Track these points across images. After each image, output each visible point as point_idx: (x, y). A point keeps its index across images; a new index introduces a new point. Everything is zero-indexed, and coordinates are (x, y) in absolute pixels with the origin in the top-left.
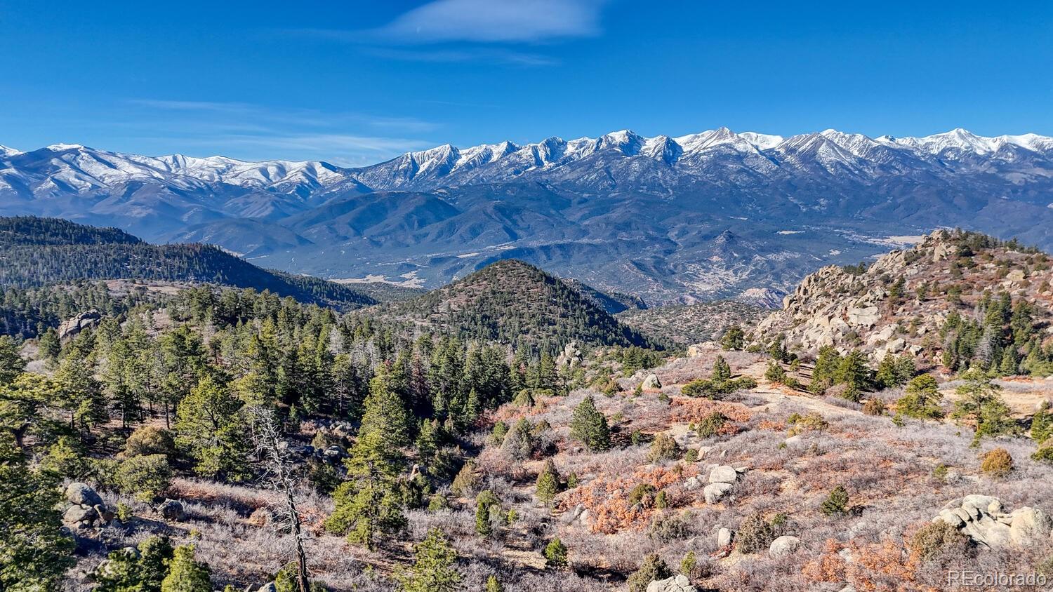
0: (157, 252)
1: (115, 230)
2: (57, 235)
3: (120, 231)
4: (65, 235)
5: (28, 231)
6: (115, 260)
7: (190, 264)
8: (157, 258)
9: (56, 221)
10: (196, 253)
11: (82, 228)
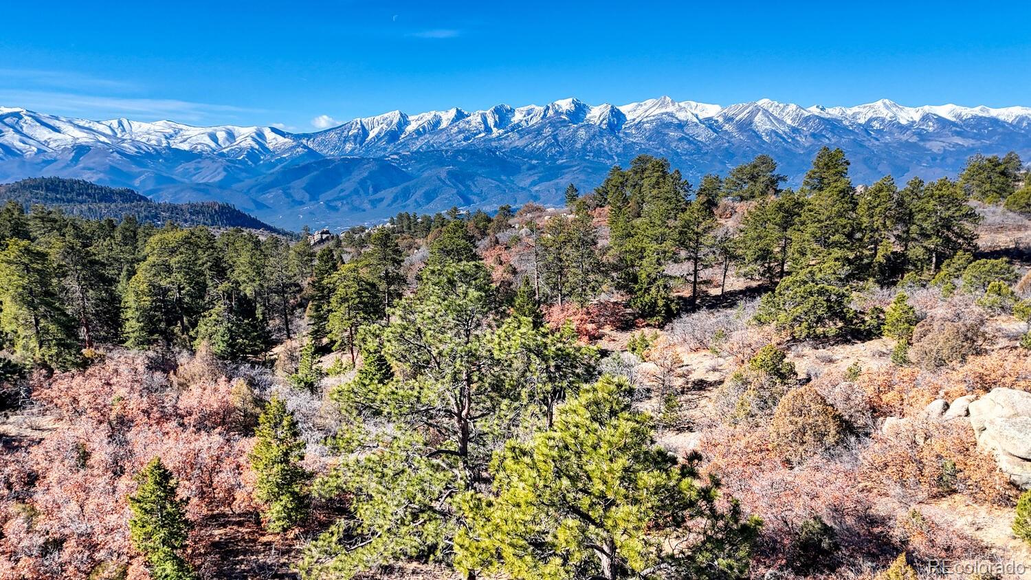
3: (132, 192)
9: (78, 182)
10: (215, 210)
11: (101, 189)
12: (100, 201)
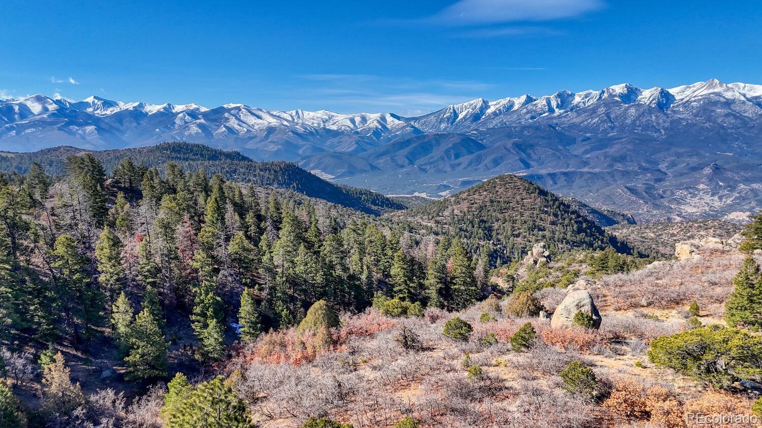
0: (255, 167)
1: (235, 152)
2: (197, 155)
3: (239, 153)
4: (202, 155)
5: (179, 152)
6: (227, 172)
7: (276, 176)
8: (255, 171)
9: (198, 146)
10: (281, 168)
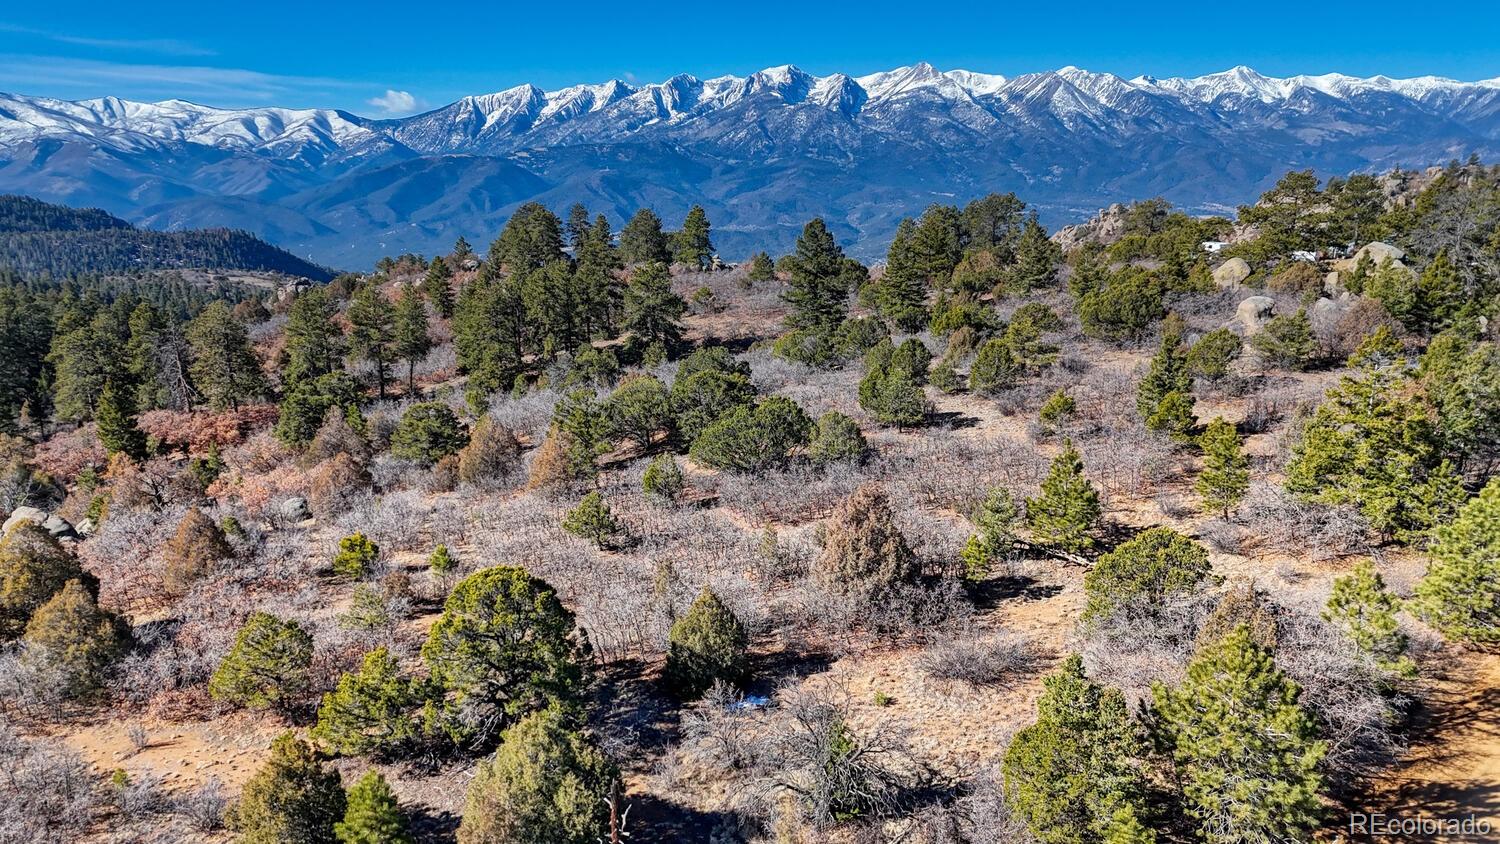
0: (172, 242)
1: (97, 211)
2: (25, 218)
3: (103, 213)
4: (35, 219)
6: (120, 252)
9: (18, 199)
10: (224, 241)
11: (55, 209)
12: (53, 227)
